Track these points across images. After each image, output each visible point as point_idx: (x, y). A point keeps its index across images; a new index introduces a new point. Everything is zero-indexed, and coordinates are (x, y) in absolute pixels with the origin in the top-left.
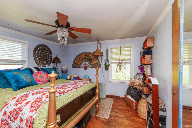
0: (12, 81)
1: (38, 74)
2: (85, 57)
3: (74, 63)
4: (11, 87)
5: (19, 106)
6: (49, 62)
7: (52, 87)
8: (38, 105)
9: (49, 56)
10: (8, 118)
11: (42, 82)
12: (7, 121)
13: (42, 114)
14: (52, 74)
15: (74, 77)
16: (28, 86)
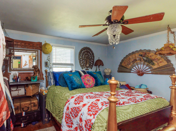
0: (68, 82)
1: (85, 77)
2: (140, 57)
3: (121, 66)
4: (68, 87)
5: (77, 105)
6: (91, 64)
7: (112, 95)
8: (95, 110)
9: (91, 58)
10: (70, 113)
11: (89, 85)
12: (69, 115)
13: (101, 122)
14: (112, 80)
15: (121, 84)
16: (79, 88)
